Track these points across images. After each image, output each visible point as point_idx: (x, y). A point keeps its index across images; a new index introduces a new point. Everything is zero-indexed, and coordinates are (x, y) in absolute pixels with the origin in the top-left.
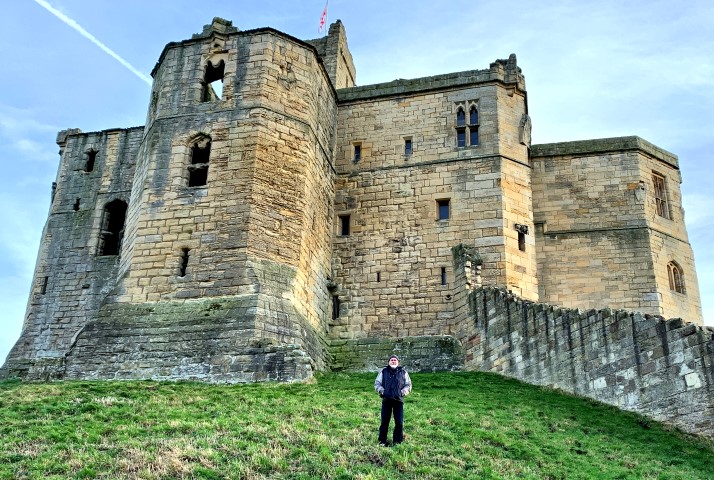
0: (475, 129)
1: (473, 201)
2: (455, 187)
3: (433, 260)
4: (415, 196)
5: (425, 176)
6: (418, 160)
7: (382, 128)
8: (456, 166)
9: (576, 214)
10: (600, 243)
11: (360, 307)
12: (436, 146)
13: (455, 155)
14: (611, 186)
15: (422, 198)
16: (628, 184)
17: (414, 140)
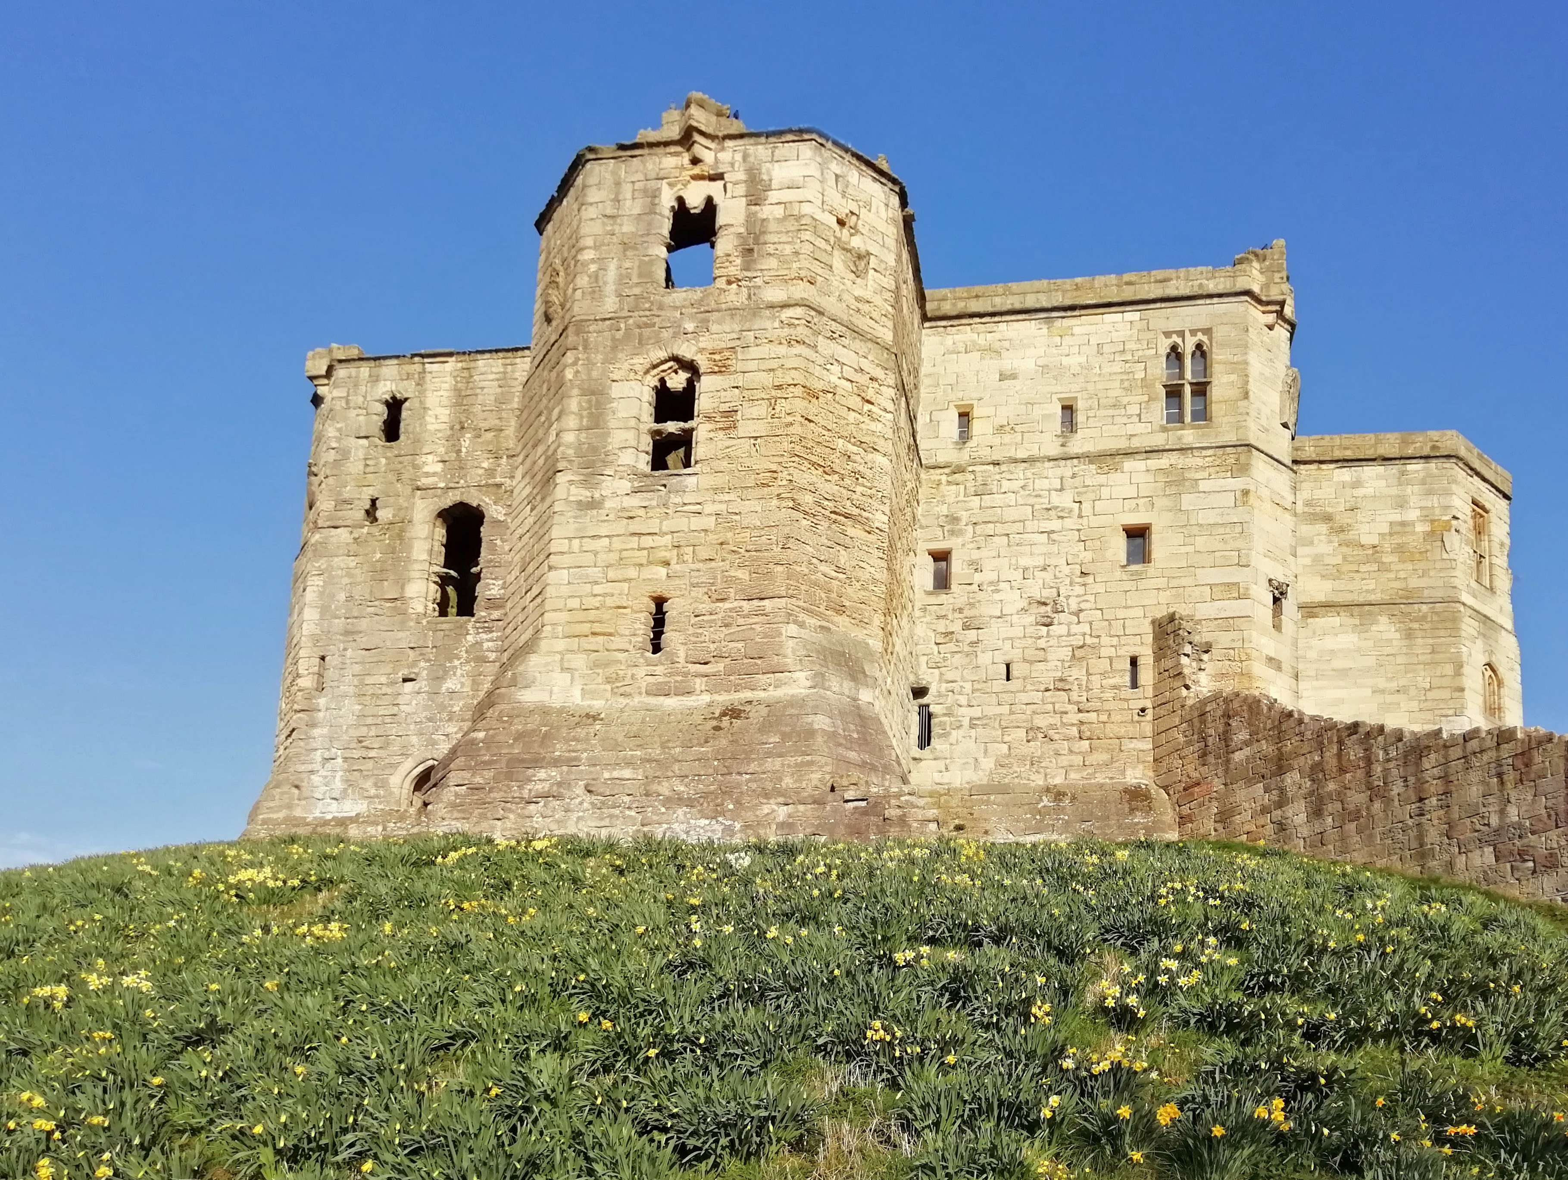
0: (1201, 390)
1: (1195, 530)
2: (1160, 502)
3: (1115, 641)
4: (1080, 516)
5: (1103, 479)
6: (1089, 447)
7: (1014, 377)
8: (1164, 461)
9: (1336, 574)
10: (1374, 628)
11: (972, 726)
12: (1125, 420)
13: (1159, 440)
14: (1403, 524)
15: (1095, 522)
16: (1432, 521)
17: (1080, 405)
